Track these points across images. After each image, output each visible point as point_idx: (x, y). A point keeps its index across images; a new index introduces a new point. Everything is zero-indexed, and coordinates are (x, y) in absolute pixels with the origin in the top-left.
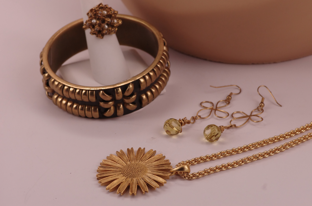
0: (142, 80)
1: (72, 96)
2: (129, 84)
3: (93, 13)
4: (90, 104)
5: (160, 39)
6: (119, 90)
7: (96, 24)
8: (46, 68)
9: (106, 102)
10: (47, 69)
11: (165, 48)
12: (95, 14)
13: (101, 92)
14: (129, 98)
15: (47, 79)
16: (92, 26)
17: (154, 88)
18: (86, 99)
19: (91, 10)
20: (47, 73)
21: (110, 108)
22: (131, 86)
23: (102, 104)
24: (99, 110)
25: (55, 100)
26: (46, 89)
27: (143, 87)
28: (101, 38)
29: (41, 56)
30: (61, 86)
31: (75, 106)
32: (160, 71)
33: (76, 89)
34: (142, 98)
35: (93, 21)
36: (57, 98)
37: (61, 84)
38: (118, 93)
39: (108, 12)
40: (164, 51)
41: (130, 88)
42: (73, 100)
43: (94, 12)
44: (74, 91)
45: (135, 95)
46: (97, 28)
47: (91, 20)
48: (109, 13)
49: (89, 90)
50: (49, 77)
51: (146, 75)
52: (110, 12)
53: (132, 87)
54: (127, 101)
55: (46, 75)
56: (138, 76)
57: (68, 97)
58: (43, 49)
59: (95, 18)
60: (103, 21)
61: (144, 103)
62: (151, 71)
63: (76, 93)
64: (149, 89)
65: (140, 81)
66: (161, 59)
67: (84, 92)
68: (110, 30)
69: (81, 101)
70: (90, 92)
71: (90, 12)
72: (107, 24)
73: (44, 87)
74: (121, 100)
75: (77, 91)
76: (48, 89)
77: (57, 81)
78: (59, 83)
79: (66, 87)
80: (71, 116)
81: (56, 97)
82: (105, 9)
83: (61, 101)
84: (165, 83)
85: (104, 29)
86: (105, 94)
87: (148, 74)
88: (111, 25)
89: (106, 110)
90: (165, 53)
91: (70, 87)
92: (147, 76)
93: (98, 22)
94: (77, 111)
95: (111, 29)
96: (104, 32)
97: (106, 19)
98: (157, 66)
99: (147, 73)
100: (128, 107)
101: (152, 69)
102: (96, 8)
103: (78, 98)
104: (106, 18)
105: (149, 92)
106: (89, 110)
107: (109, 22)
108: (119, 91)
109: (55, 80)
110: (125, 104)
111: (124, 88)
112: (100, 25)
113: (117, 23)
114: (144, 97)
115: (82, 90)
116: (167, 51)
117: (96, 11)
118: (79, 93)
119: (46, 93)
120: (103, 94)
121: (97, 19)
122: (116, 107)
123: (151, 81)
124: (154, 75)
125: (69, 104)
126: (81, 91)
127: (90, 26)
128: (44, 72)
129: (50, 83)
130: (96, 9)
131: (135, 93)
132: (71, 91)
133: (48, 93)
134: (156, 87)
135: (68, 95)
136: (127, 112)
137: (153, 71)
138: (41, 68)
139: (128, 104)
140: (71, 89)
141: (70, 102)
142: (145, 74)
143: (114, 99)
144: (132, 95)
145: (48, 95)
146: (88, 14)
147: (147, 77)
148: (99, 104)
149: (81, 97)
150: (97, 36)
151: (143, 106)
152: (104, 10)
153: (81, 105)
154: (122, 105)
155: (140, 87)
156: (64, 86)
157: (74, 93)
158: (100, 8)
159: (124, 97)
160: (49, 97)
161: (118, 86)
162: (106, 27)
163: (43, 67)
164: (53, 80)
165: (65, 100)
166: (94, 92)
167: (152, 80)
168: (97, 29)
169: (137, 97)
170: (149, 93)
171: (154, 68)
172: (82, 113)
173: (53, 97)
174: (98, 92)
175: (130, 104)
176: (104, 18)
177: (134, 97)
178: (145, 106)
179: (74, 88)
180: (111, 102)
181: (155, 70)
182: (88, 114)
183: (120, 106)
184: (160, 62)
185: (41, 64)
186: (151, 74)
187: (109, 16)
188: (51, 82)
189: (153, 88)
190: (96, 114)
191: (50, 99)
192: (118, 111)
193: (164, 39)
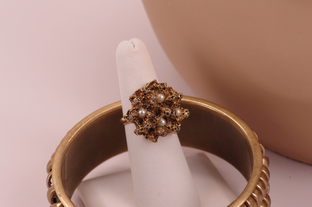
3: (140, 98)
5: (255, 144)
7: (145, 117)
8: (58, 193)
11: (264, 161)
12: (144, 99)
16: (139, 120)
19: (138, 92)
20: (60, 202)
28: (153, 141)
35: (140, 112)
39: (166, 96)
40: (263, 166)
43: (143, 96)
46: (147, 124)
47: (138, 110)
48: (167, 99)
52: (170, 96)
55: (58, 205)
59: (145, 107)
60: (158, 112)
62: (242, 206)
66: (258, 184)
68: (169, 128)
71: (135, 96)
72: (165, 118)
82: (161, 91)
85: (160, 126)
88: (171, 119)
90: (264, 172)
93: (149, 114)
95: (172, 127)
96: (159, 132)
97: (164, 109)
98: (252, 196)
101: (243, 202)
102: (146, 88)
104: (162, 106)
107: (168, 114)
112: (152, 120)
113: (181, 116)
116: (266, 166)
117: (145, 94)
121: (148, 109)
127: (135, 120)
128: (54, 199)
130: (147, 91)
137: (245, 206)
146: (132, 99)
150: (147, 138)
152: (159, 93)
158: (152, 89)
162: (163, 122)
163: (53, 191)
168: (148, 126)
171: (248, 199)
176: (159, 106)
181: (249, 203)
184: (256, 188)
185: (49, 183)
187: (169, 103)
193: (261, 145)
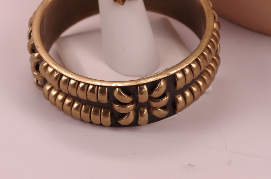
0: (179, 75)
1: (73, 92)
2: (159, 81)
4: (98, 105)
5: (209, 11)
6: (144, 88)
8: (36, 45)
9: (124, 105)
10: (38, 47)
11: (215, 25)
13: (117, 89)
14: (158, 100)
15: (37, 60)
17: (196, 86)
18: (92, 98)
20: (37, 52)
21: (128, 114)
22: (162, 83)
23: (116, 106)
24: (112, 115)
25: (46, 93)
26: (35, 75)
27: (180, 85)
28: (121, 4)
29: (31, 25)
30: (58, 76)
31: (76, 105)
32: (207, 61)
33: (79, 82)
34: (177, 100)
36: (50, 90)
37: (57, 72)
38: (142, 93)
40: (215, 30)
41: (161, 87)
42: (75, 97)
44: (77, 85)
45: (167, 97)
49: (98, 86)
50: (40, 58)
51: (186, 67)
53: (163, 85)
54: (154, 104)
55: (36, 55)
56: (173, 68)
57: (67, 92)
58: (35, 14)
61: (179, 106)
62: (193, 62)
63: (79, 89)
64: (188, 87)
65: (176, 76)
66: (209, 44)
67: (91, 87)
69: (85, 100)
70: (100, 89)
73: (33, 71)
74: (145, 103)
75: (81, 85)
76: (37, 75)
77: (51, 67)
78: (54, 70)
79: (64, 78)
80: (69, 118)
81: (48, 87)
83: (56, 96)
84: (211, 78)
86: (123, 94)
87: (190, 67)
89: (122, 116)
90: (215, 34)
91: (70, 79)
92: (188, 68)
94: (78, 113)
98: (202, 54)
99: (187, 64)
100: (155, 113)
101: (195, 58)
103: (82, 95)
105: (188, 91)
106: (96, 113)
108: (144, 90)
109: (48, 65)
110: (150, 109)
111: (153, 86)
114: (180, 99)
115: (89, 85)
116: (217, 29)
118: (83, 88)
119: (34, 80)
120: (119, 93)
122: (138, 112)
123: (193, 76)
124: (197, 67)
125: (67, 101)
126: (86, 86)
128: (33, 50)
129: (41, 68)
131: (168, 93)
132: (71, 85)
133: (37, 81)
134: (198, 85)
135: (67, 90)
136: (153, 119)
137: (196, 62)
138: (29, 43)
139: (156, 109)
140: (72, 82)
141: (69, 99)
142: (184, 66)
143: (135, 101)
144: (164, 96)
145: (37, 84)
147: (187, 71)
148: (112, 105)
149: (85, 95)
151: (177, 112)
153: (85, 104)
154: (146, 110)
155: (175, 84)
156: (62, 75)
157: (76, 88)
159: (151, 98)
160: (39, 87)
161: (142, 82)
163: (33, 42)
164: (45, 64)
165: (62, 95)
166: (106, 89)
167: (195, 75)
169: (169, 99)
170: (188, 94)
171: (199, 57)
172: (85, 116)
173: (44, 87)
174: (112, 89)
175: (159, 109)
177: (166, 99)
178: (180, 111)
179: (77, 81)
180: (130, 105)
181: (200, 60)
182: (95, 118)
183: (144, 111)
184: (207, 48)
185: (30, 36)
186: (194, 66)
188: (43, 67)
189: (193, 86)
190: (108, 120)
191: (39, 89)
192: (139, 118)
193: (214, 11)
